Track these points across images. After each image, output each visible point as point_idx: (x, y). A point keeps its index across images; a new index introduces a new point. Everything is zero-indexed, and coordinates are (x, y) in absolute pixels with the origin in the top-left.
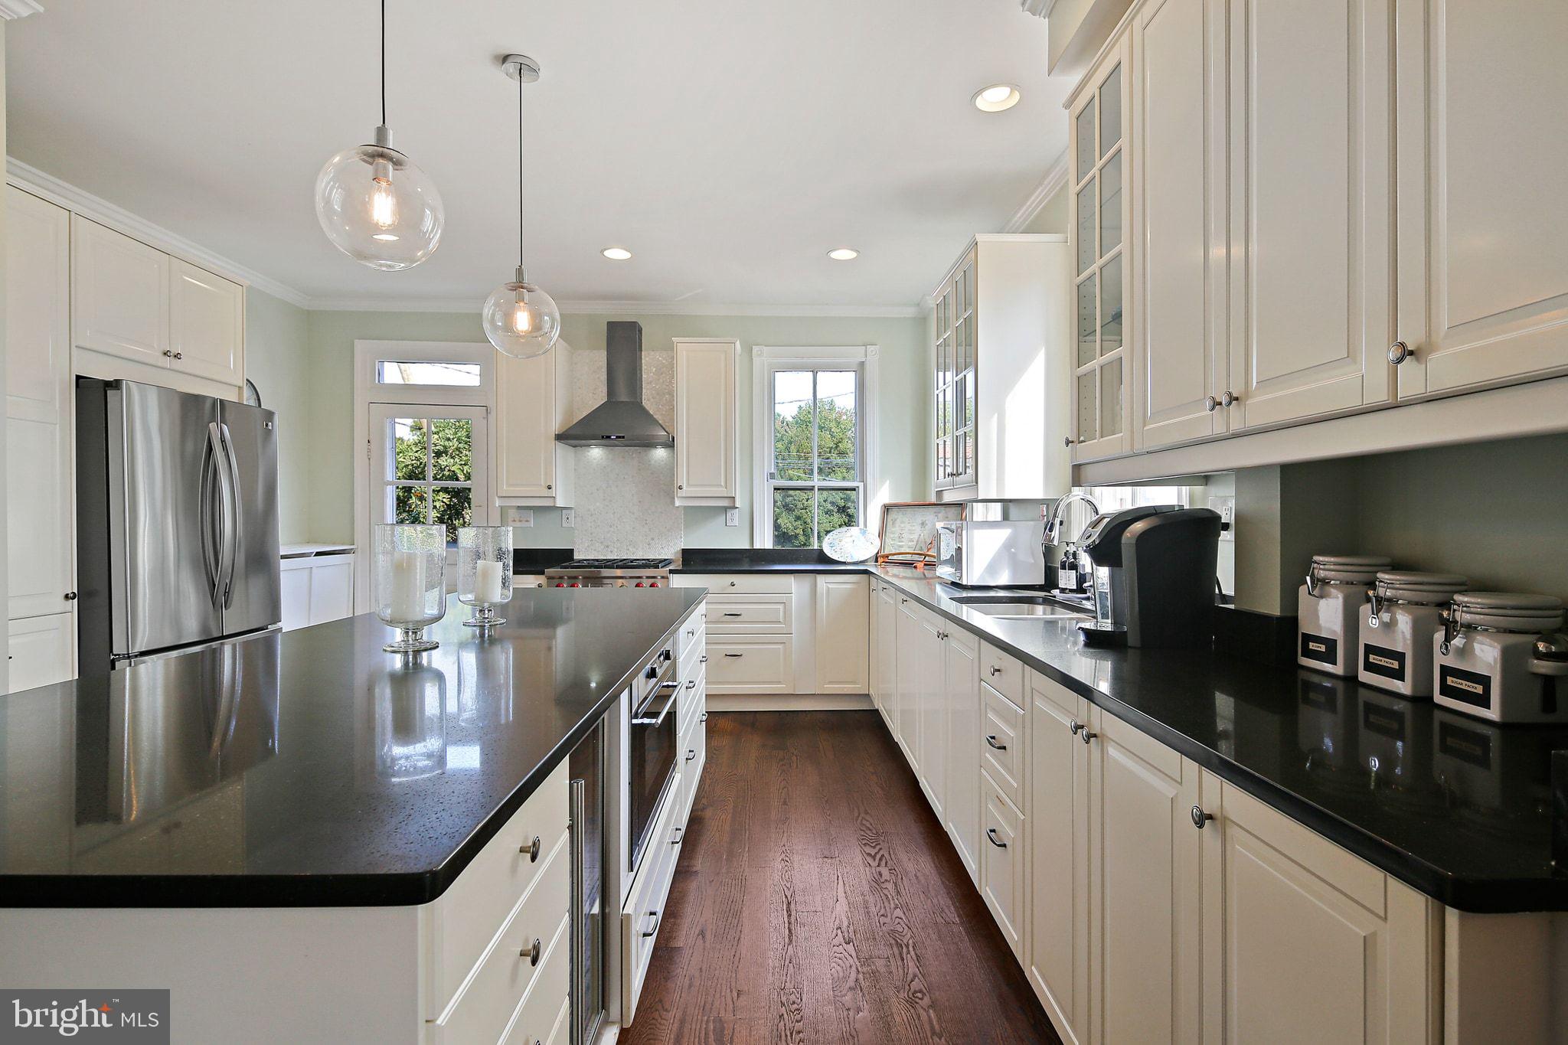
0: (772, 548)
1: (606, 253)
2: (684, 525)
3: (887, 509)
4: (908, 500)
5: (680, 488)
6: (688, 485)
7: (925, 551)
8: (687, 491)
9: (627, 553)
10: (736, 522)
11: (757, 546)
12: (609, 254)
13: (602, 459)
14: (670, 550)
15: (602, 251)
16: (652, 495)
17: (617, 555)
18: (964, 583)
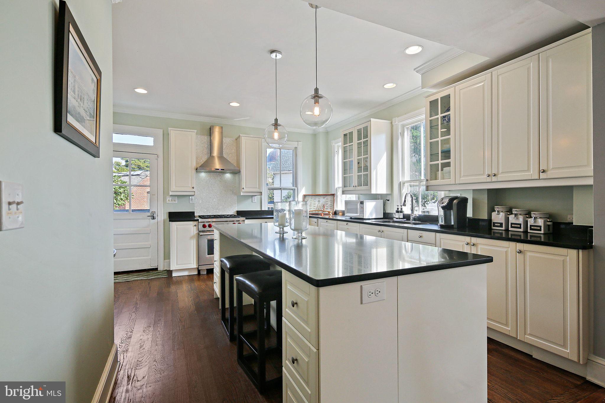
0: (267, 210)
1: (230, 104)
2: (237, 202)
3: (305, 196)
4: (311, 194)
5: (243, 189)
6: (246, 187)
7: (323, 210)
8: (246, 190)
9: (216, 213)
10: (256, 201)
11: (263, 209)
12: (232, 104)
13: (206, 177)
14: (232, 211)
15: (229, 103)
16: (225, 191)
17: (212, 214)
18: (365, 218)
